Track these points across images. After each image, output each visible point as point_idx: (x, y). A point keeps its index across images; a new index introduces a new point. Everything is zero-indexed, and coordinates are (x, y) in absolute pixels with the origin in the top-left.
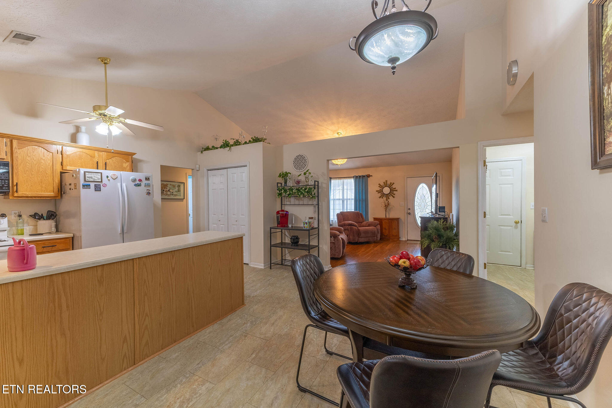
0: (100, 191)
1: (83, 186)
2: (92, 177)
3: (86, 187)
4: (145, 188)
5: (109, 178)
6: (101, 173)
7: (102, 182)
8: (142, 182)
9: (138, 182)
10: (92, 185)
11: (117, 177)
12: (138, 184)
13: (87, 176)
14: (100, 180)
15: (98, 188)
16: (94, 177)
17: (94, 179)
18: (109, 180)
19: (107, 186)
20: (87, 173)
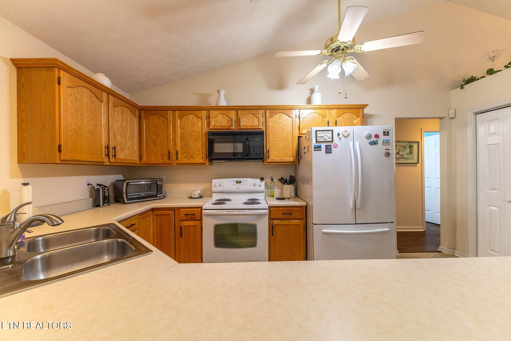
0: (331, 153)
1: (315, 148)
2: (323, 137)
3: (317, 149)
4: (383, 146)
5: (340, 136)
6: (332, 131)
7: (332, 141)
8: (380, 138)
9: (373, 139)
10: (323, 146)
11: (349, 134)
12: (373, 141)
13: (318, 135)
14: (331, 140)
15: (328, 150)
16: (325, 136)
17: (325, 139)
18: (340, 139)
19: (338, 146)
20: (318, 132)
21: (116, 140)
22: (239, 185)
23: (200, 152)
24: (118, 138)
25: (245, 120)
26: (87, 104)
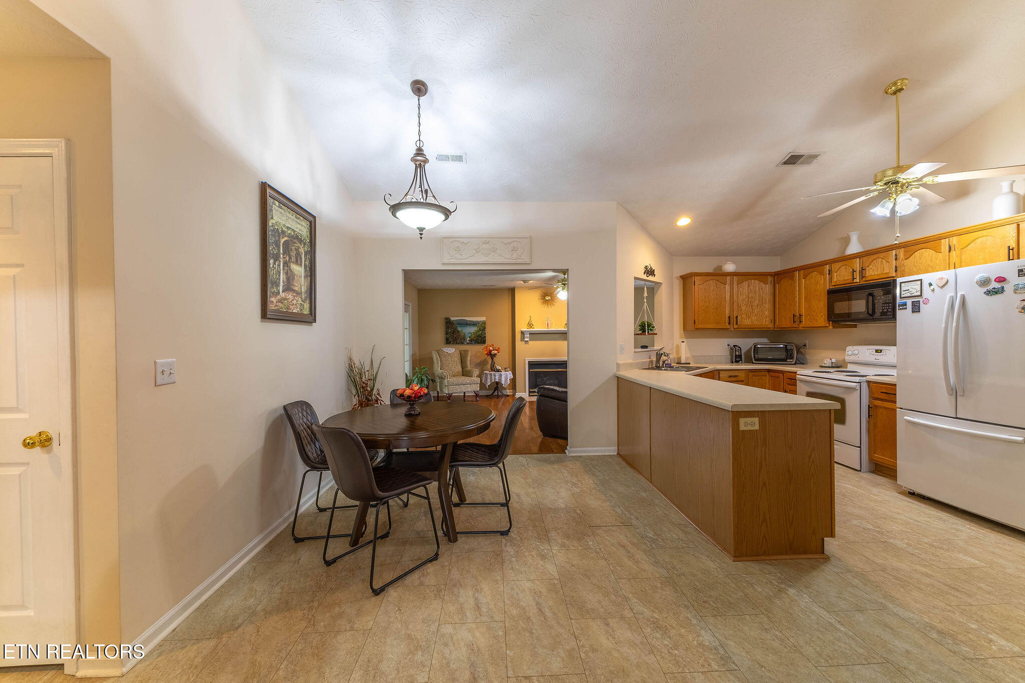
0: (919, 311)
1: (899, 306)
2: (909, 290)
3: (901, 307)
4: (1018, 295)
5: (932, 287)
6: (921, 280)
7: (921, 295)
8: (1008, 283)
9: (996, 284)
10: (909, 302)
11: (948, 281)
12: (997, 288)
13: (903, 289)
14: (919, 293)
15: (916, 308)
16: (912, 288)
17: (911, 293)
18: (933, 290)
19: (930, 300)
20: (903, 285)
21: (741, 310)
22: (878, 356)
23: (822, 314)
24: (743, 308)
25: (871, 268)
26: (713, 290)
